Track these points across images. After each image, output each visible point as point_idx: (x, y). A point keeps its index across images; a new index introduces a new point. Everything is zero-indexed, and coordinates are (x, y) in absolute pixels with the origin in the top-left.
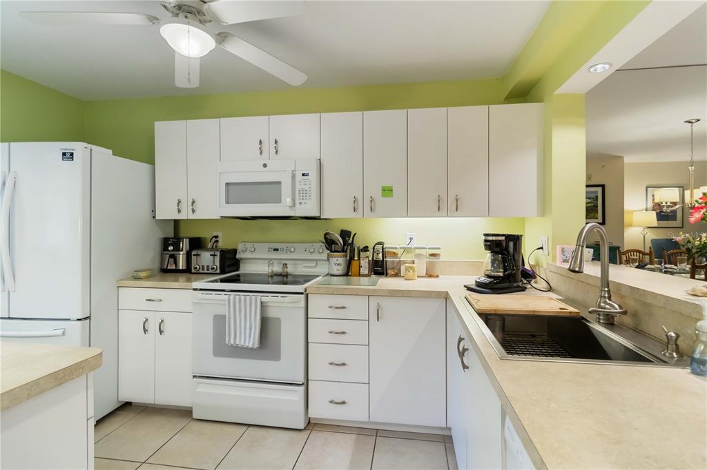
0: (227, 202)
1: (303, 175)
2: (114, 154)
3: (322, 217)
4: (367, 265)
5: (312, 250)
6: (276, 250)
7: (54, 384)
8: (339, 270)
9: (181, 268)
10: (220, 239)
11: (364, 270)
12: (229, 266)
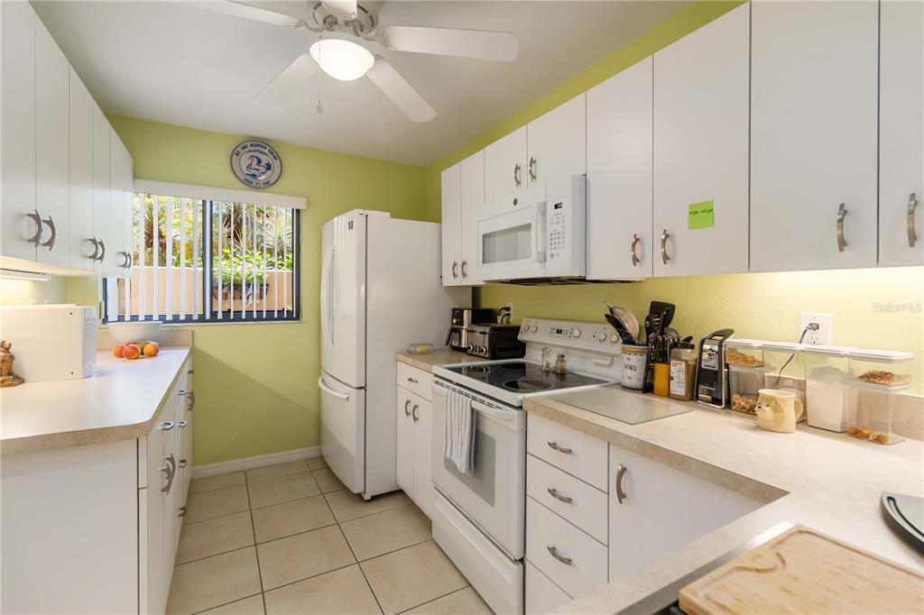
0: (484, 262)
1: (556, 207)
2: (392, 217)
3: (587, 279)
4: (683, 376)
5: (603, 336)
6: (559, 332)
7: (73, 442)
8: (635, 378)
9: (463, 346)
10: (511, 312)
11: (679, 388)
12: (501, 349)
